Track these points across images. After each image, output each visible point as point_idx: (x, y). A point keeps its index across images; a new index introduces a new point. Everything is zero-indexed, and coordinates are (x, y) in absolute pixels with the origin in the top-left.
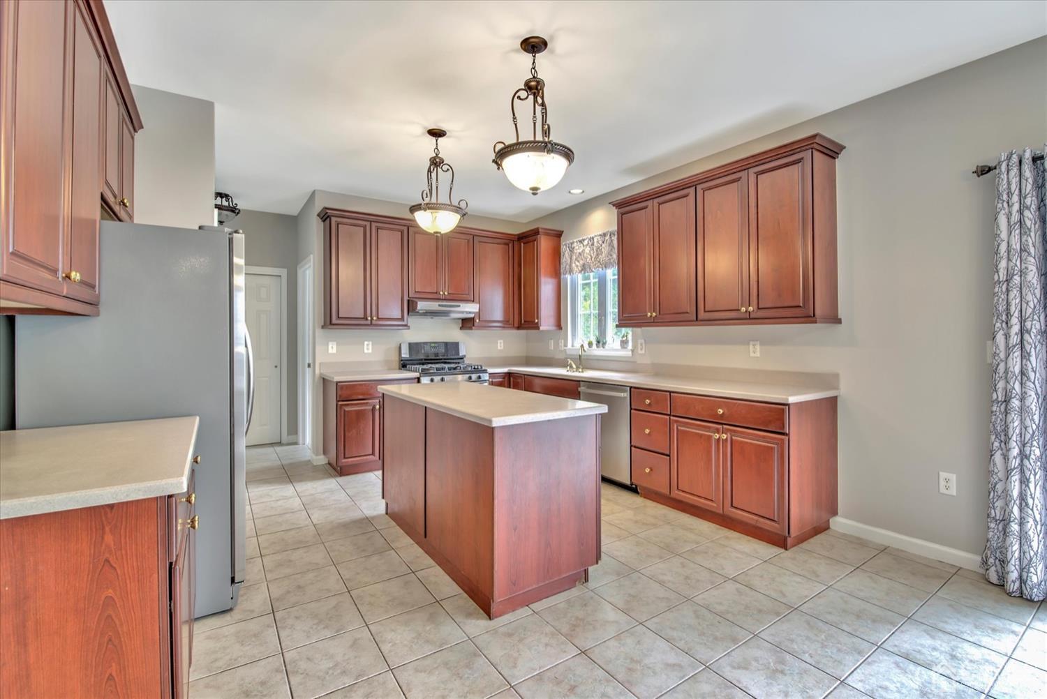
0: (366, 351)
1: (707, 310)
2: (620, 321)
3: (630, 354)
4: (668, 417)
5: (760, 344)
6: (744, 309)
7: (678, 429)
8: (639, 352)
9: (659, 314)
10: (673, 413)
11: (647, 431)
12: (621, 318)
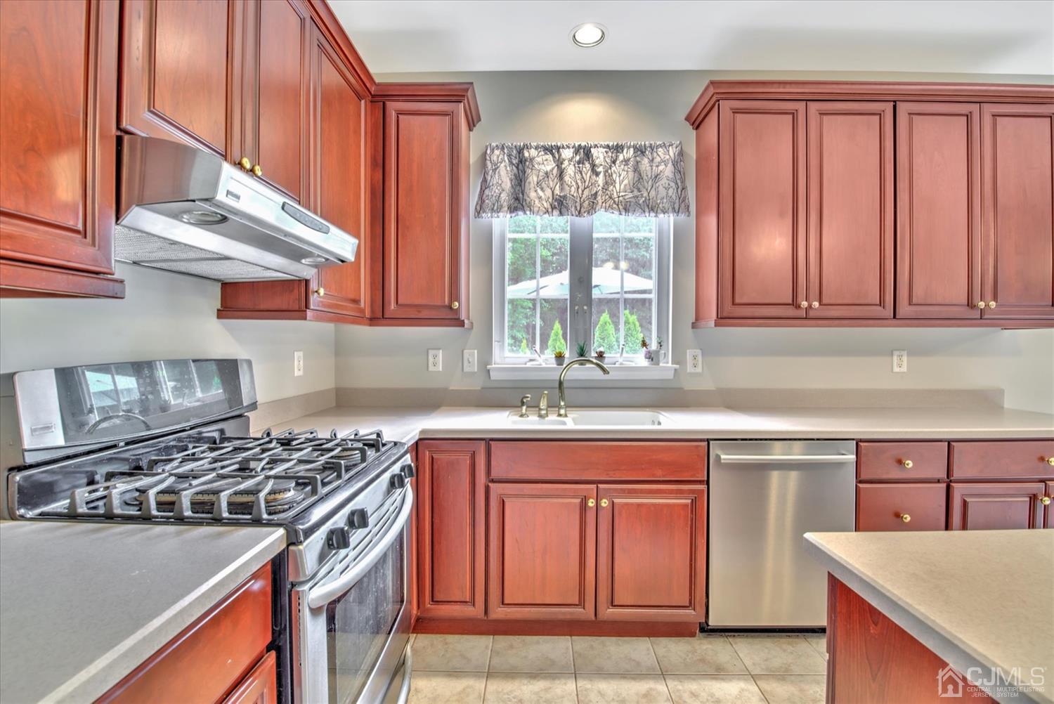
1: (915, 301)
2: (725, 314)
3: (670, 375)
4: (944, 485)
5: (908, 355)
6: (982, 304)
7: (965, 504)
8: (688, 371)
9: (820, 304)
10: (957, 474)
11: (907, 518)
12: (729, 309)
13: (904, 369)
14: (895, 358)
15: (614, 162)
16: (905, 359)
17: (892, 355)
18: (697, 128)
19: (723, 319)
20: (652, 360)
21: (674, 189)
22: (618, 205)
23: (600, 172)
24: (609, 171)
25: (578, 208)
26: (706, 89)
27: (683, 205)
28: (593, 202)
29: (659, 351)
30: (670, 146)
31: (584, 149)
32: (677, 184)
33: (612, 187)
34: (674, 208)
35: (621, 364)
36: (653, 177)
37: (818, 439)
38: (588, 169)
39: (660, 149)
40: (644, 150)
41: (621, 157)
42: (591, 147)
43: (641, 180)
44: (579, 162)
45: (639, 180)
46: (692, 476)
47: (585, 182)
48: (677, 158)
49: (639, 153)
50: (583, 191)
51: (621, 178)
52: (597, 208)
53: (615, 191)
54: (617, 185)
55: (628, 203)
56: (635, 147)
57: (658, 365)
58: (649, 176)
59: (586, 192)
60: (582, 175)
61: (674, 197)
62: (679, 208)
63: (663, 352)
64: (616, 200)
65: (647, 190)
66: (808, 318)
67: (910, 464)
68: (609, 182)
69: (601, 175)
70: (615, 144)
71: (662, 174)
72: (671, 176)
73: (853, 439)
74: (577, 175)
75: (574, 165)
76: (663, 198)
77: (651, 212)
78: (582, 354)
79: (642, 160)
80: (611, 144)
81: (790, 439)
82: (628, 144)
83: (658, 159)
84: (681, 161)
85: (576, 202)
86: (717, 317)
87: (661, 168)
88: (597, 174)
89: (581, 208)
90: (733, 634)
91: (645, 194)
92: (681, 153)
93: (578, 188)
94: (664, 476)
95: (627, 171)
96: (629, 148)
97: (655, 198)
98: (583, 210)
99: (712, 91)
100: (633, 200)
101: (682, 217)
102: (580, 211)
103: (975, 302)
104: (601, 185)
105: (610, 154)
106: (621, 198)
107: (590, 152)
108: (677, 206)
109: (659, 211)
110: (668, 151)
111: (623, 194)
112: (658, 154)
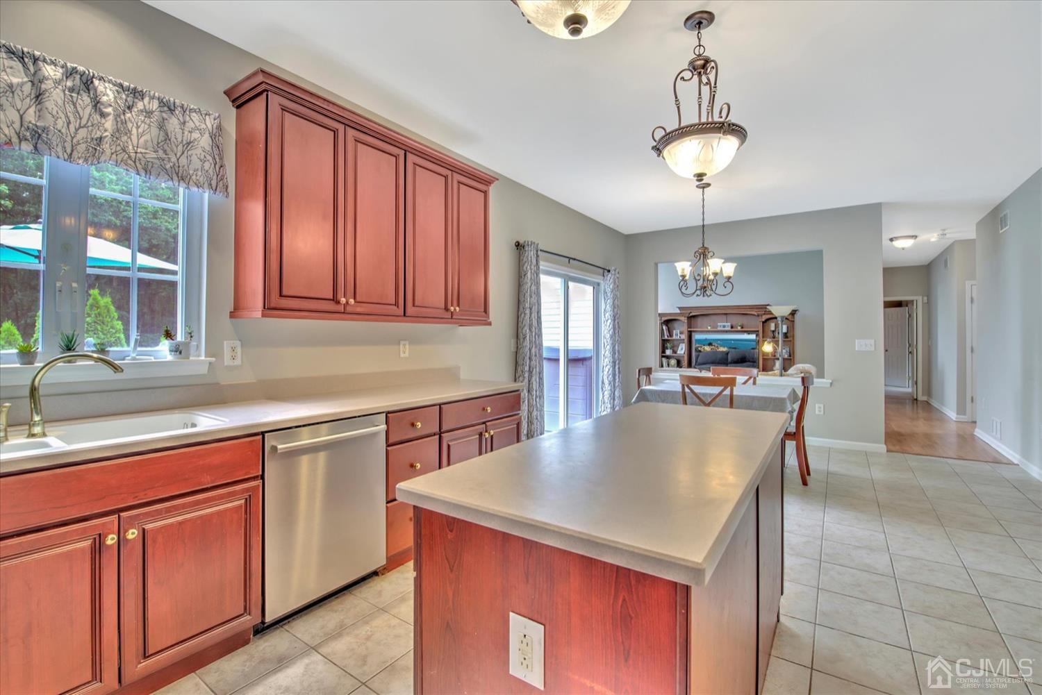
1: (416, 304)
2: (273, 305)
3: (204, 370)
4: (438, 436)
5: (409, 344)
6: (452, 309)
7: (449, 446)
8: (226, 364)
9: (355, 302)
10: (444, 428)
11: (418, 466)
12: (275, 300)
13: (407, 355)
14: (401, 346)
15: (130, 108)
16: (407, 346)
17: (399, 344)
18: (238, 107)
19: (270, 309)
20: (180, 353)
21: (211, 164)
22: (135, 162)
23: (109, 114)
24: (122, 117)
25: (69, 150)
26: (254, 74)
27: (221, 184)
28: (96, 149)
29: (189, 343)
30: (206, 114)
31: (81, 76)
32: (214, 158)
33: (126, 137)
34: (210, 185)
35: (134, 359)
36: (185, 142)
37: (359, 417)
38: (86, 103)
39: (194, 114)
40: (173, 108)
41: (140, 105)
42: (93, 77)
43: (168, 141)
44: (72, 90)
45: (166, 140)
46: (246, 474)
47: (81, 119)
48: (214, 132)
49: (166, 109)
50: (77, 130)
51: (140, 130)
52: (102, 159)
53: (130, 143)
54: (134, 138)
55: (150, 165)
56: (161, 101)
57: (189, 358)
58: (180, 140)
59: (82, 133)
60: (75, 107)
61: (211, 172)
62: (217, 187)
63: (195, 343)
64: (133, 155)
65: (176, 155)
66: (345, 313)
67: (419, 425)
68: (121, 130)
69: (111, 117)
70: (132, 86)
71: (196, 143)
72: (208, 148)
73: (383, 412)
74: (67, 106)
75: (64, 91)
76: (198, 170)
77: (181, 182)
78: (69, 348)
79: (170, 118)
80: (126, 84)
81: (318, 423)
82: (152, 93)
83: (190, 125)
84: (219, 136)
85: (65, 141)
86: (264, 308)
87: (196, 135)
88: (103, 115)
89: (72, 151)
90: (287, 621)
91: (174, 159)
92: (220, 128)
93: (69, 123)
94: (212, 482)
95: (149, 125)
96: (152, 98)
97: (186, 167)
98: (75, 154)
99: (260, 78)
100: (157, 161)
101: (219, 197)
102: (71, 154)
103: (449, 307)
104: (110, 130)
105: (124, 96)
106: (139, 155)
107: (92, 82)
108: (214, 183)
109: (191, 183)
110: (205, 120)
111: (143, 151)
112: (191, 119)
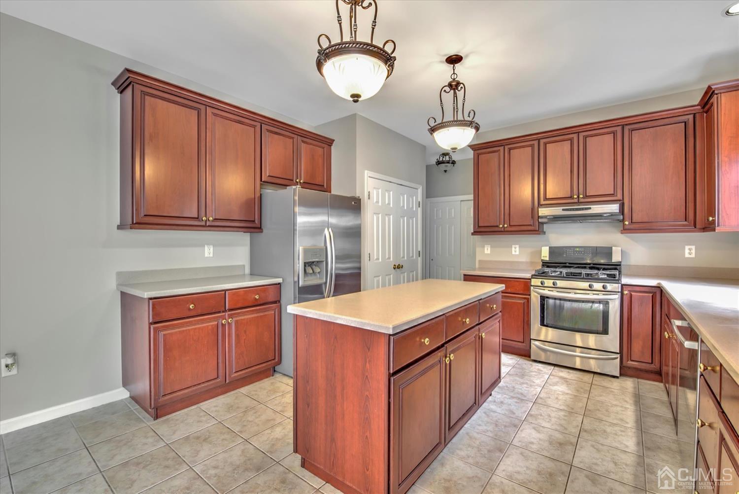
0: (513, 253)
